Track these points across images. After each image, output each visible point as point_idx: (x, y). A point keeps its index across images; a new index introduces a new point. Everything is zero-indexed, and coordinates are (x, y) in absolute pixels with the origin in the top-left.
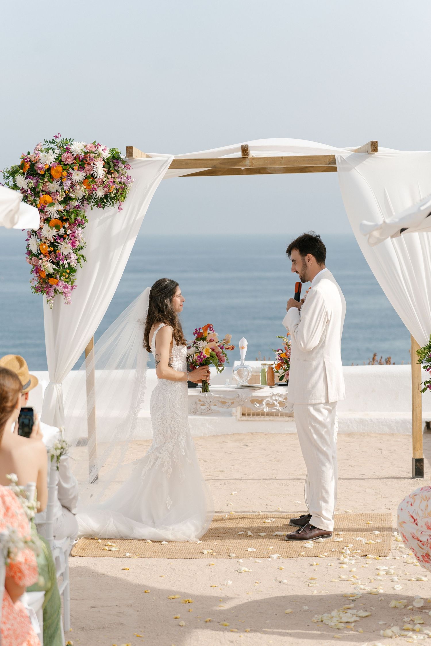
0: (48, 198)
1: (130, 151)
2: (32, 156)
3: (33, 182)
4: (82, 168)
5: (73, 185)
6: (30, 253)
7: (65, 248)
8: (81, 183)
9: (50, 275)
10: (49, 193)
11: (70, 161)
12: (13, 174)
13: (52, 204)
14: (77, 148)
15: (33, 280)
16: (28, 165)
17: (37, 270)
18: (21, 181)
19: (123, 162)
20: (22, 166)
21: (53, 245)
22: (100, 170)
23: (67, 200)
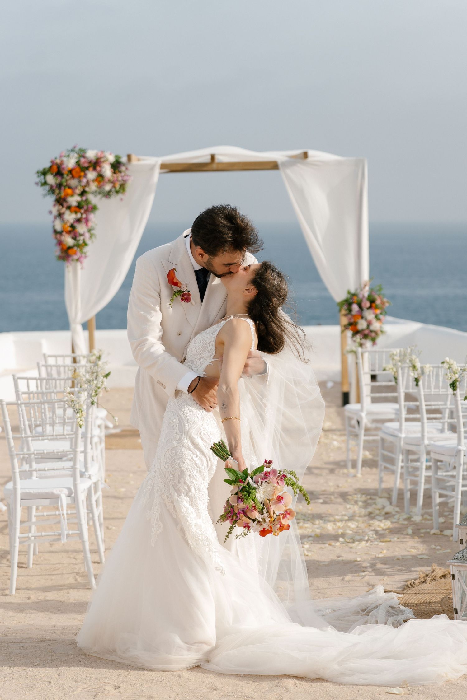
0: (69, 191)
1: (129, 157)
2: (58, 161)
3: (59, 180)
4: (95, 169)
5: (88, 183)
6: (55, 232)
7: (81, 228)
8: (94, 181)
9: (69, 248)
10: (70, 187)
11: (86, 165)
12: (44, 173)
13: (72, 195)
14: (91, 154)
15: (57, 251)
16: (55, 168)
17: (60, 243)
18: (51, 179)
19: (124, 165)
20: (51, 167)
21: (72, 226)
22: (107, 171)
23: (83, 193)
